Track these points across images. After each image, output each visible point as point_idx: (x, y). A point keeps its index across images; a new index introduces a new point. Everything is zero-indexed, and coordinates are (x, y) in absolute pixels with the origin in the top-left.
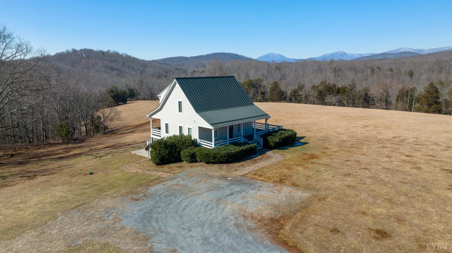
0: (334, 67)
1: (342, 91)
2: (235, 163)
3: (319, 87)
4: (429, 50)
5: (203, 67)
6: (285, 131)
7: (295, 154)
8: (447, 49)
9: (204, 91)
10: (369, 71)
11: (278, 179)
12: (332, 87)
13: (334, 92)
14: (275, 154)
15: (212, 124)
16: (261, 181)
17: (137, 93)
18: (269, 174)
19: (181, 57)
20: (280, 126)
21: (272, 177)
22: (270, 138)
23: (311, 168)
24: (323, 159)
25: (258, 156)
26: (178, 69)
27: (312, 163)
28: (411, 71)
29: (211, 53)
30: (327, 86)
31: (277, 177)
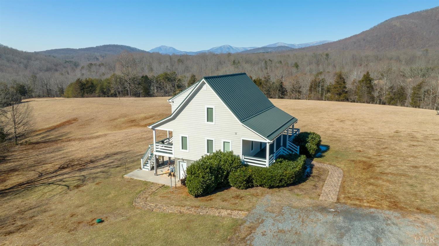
0: (232, 60)
4: (299, 45)
5: (96, 59)
8: (311, 45)
10: (263, 64)
15: (267, 137)
17: (30, 89)
19: (67, 49)
25: (312, 170)
26: (68, 62)
28: (296, 63)
29: (101, 45)
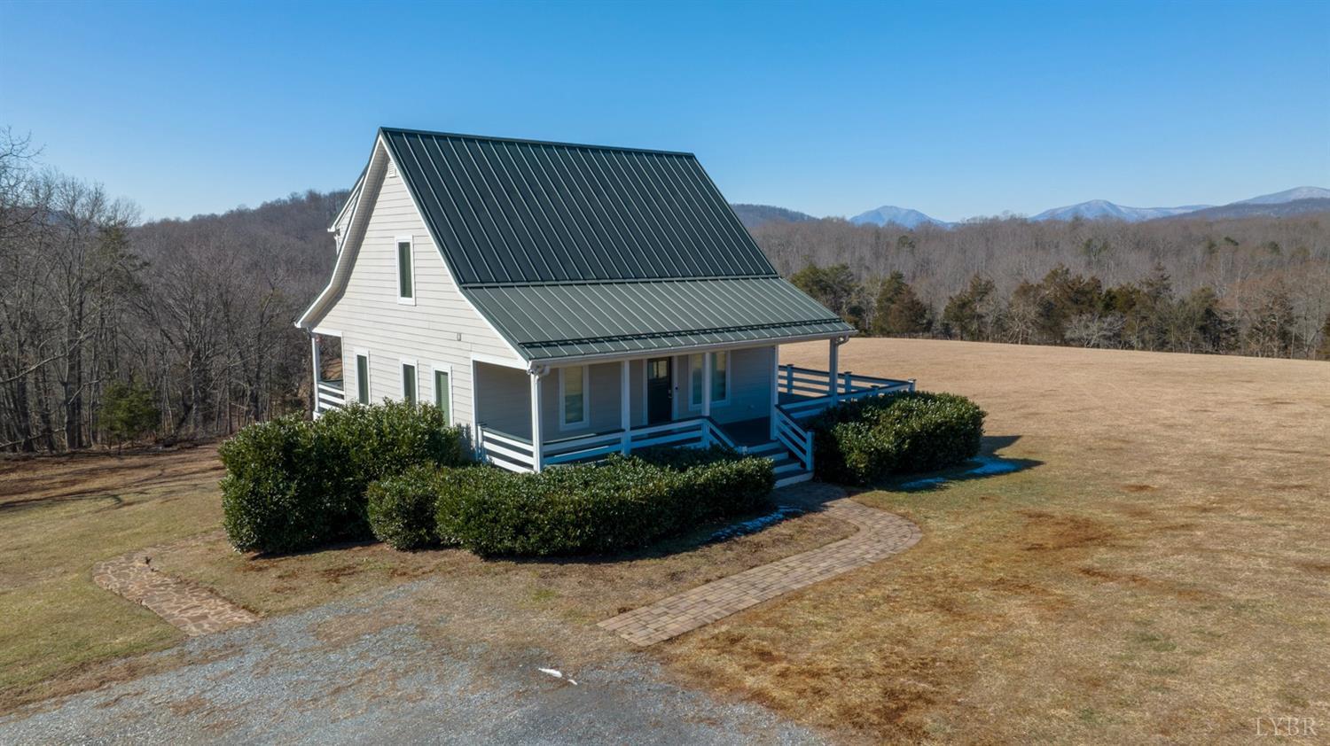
0: (1085, 241)
1: (1120, 302)
2: (639, 562)
3: (1044, 288)
6: (925, 402)
7: (977, 518)
9: (526, 197)
10: (1199, 252)
11: (875, 691)
12: (1087, 289)
13: (1094, 306)
14: (870, 511)
15: (525, 346)
16: (754, 704)
18: (816, 651)
20: (904, 383)
21: (835, 670)
22: (847, 434)
23: (1094, 608)
24: (1148, 549)
25: (780, 521)
27: (1088, 572)
30: (1070, 284)
31: (867, 676)
